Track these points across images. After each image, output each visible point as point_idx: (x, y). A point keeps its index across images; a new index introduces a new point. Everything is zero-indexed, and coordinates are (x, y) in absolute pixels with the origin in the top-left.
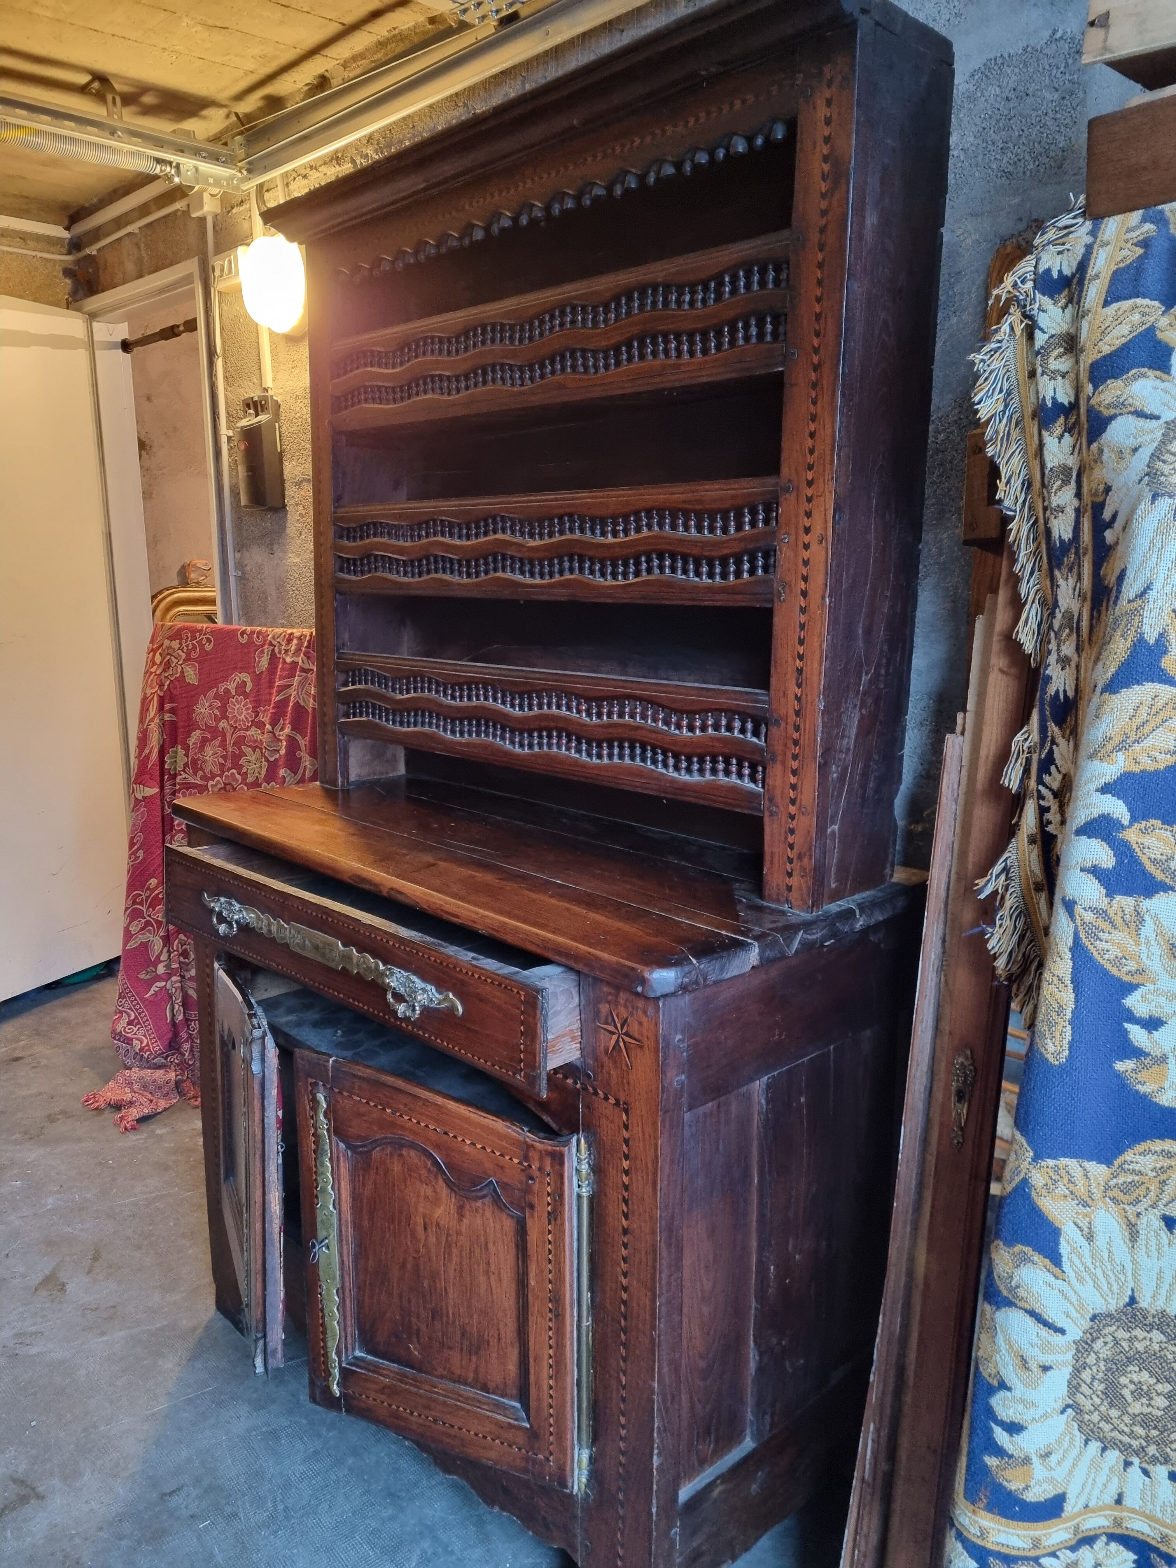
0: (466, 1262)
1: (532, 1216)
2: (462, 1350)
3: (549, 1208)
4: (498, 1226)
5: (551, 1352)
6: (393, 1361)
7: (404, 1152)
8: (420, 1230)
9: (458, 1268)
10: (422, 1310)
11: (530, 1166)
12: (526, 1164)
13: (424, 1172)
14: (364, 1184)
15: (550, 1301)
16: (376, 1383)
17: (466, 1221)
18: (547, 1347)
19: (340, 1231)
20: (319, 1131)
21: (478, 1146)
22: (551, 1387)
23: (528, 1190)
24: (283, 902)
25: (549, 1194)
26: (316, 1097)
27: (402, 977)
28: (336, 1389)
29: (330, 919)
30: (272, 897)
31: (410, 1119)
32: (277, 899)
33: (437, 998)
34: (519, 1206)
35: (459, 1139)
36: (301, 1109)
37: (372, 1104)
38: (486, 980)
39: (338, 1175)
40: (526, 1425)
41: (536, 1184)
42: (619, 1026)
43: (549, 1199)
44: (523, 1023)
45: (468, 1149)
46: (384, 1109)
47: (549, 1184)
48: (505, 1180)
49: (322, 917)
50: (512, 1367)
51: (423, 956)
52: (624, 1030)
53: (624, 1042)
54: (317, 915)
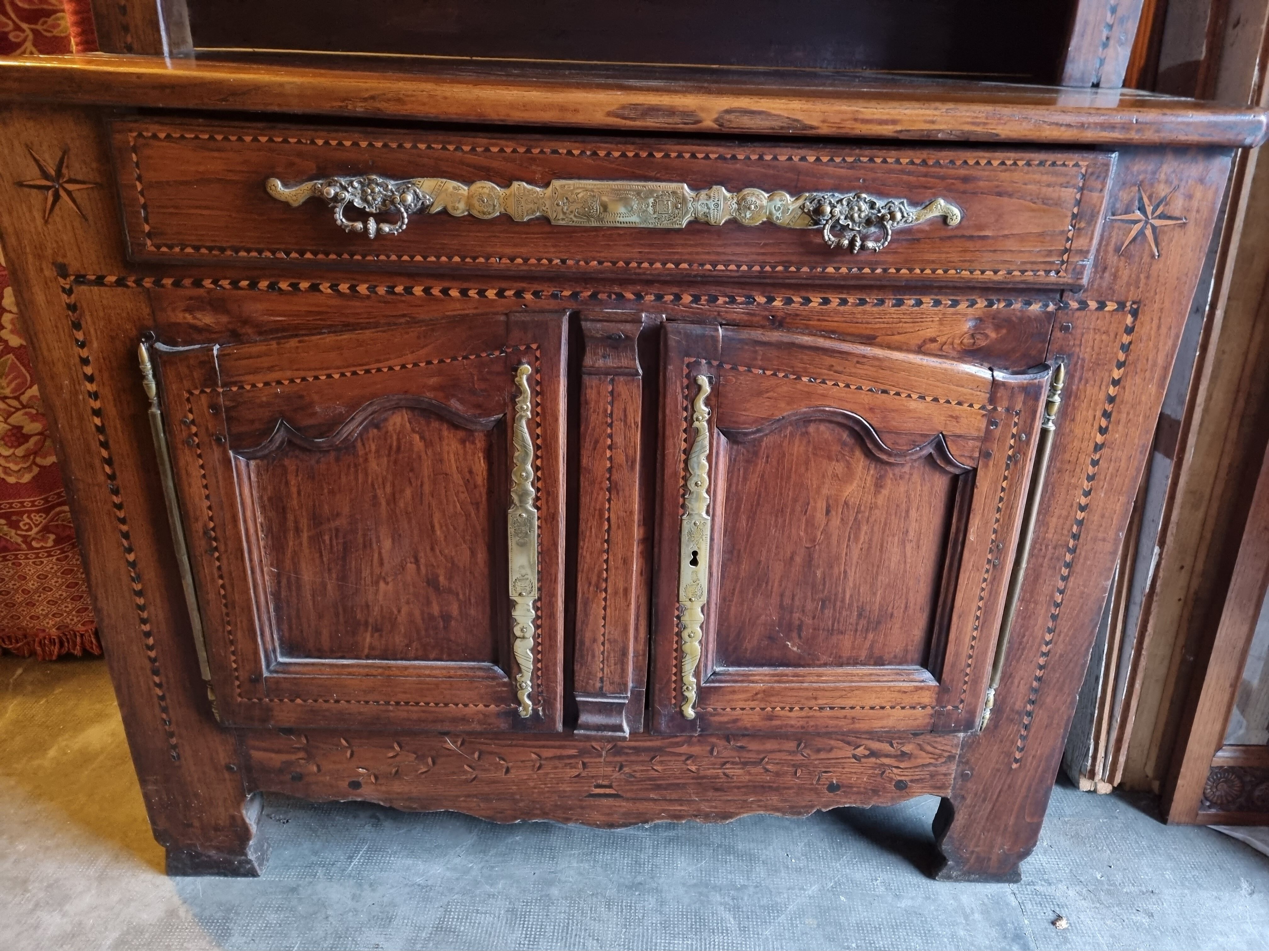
0: (876, 538)
1: (986, 466)
2: (856, 630)
3: (1010, 453)
4: (926, 488)
5: (981, 604)
6: (762, 665)
7: (812, 428)
8: (820, 516)
9: (866, 546)
10: (809, 601)
11: (995, 409)
12: (990, 407)
13: (836, 448)
14: (745, 479)
15: (991, 551)
16: (747, 691)
17: (885, 492)
18: (977, 598)
19: (712, 539)
20: (696, 424)
21: (929, 399)
22: (974, 638)
23: (987, 437)
24: (528, 151)
25: (1013, 436)
26: (695, 380)
27: (841, 201)
28: (690, 712)
29: (659, 155)
30: (495, 149)
31: (836, 385)
32: (509, 150)
33: (912, 212)
34: (971, 457)
35: (903, 395)
36: (668, 400)
37: (781, 375)
38: (1015, 164)
39: (716, 474)
40: (934, 683)
41: (1000, 428)
42: (1149, 210)
43: (1012, 442)
44: (1078, 203)
45: (914, 405)
46: (799, 378)
47: (1016, 424)
48: (958, 432)
49: (637, 155)
50: (918, 632)
51: (885, 161)
52: (1158, 212)
53: (1154, 228)
54: (624, 155)
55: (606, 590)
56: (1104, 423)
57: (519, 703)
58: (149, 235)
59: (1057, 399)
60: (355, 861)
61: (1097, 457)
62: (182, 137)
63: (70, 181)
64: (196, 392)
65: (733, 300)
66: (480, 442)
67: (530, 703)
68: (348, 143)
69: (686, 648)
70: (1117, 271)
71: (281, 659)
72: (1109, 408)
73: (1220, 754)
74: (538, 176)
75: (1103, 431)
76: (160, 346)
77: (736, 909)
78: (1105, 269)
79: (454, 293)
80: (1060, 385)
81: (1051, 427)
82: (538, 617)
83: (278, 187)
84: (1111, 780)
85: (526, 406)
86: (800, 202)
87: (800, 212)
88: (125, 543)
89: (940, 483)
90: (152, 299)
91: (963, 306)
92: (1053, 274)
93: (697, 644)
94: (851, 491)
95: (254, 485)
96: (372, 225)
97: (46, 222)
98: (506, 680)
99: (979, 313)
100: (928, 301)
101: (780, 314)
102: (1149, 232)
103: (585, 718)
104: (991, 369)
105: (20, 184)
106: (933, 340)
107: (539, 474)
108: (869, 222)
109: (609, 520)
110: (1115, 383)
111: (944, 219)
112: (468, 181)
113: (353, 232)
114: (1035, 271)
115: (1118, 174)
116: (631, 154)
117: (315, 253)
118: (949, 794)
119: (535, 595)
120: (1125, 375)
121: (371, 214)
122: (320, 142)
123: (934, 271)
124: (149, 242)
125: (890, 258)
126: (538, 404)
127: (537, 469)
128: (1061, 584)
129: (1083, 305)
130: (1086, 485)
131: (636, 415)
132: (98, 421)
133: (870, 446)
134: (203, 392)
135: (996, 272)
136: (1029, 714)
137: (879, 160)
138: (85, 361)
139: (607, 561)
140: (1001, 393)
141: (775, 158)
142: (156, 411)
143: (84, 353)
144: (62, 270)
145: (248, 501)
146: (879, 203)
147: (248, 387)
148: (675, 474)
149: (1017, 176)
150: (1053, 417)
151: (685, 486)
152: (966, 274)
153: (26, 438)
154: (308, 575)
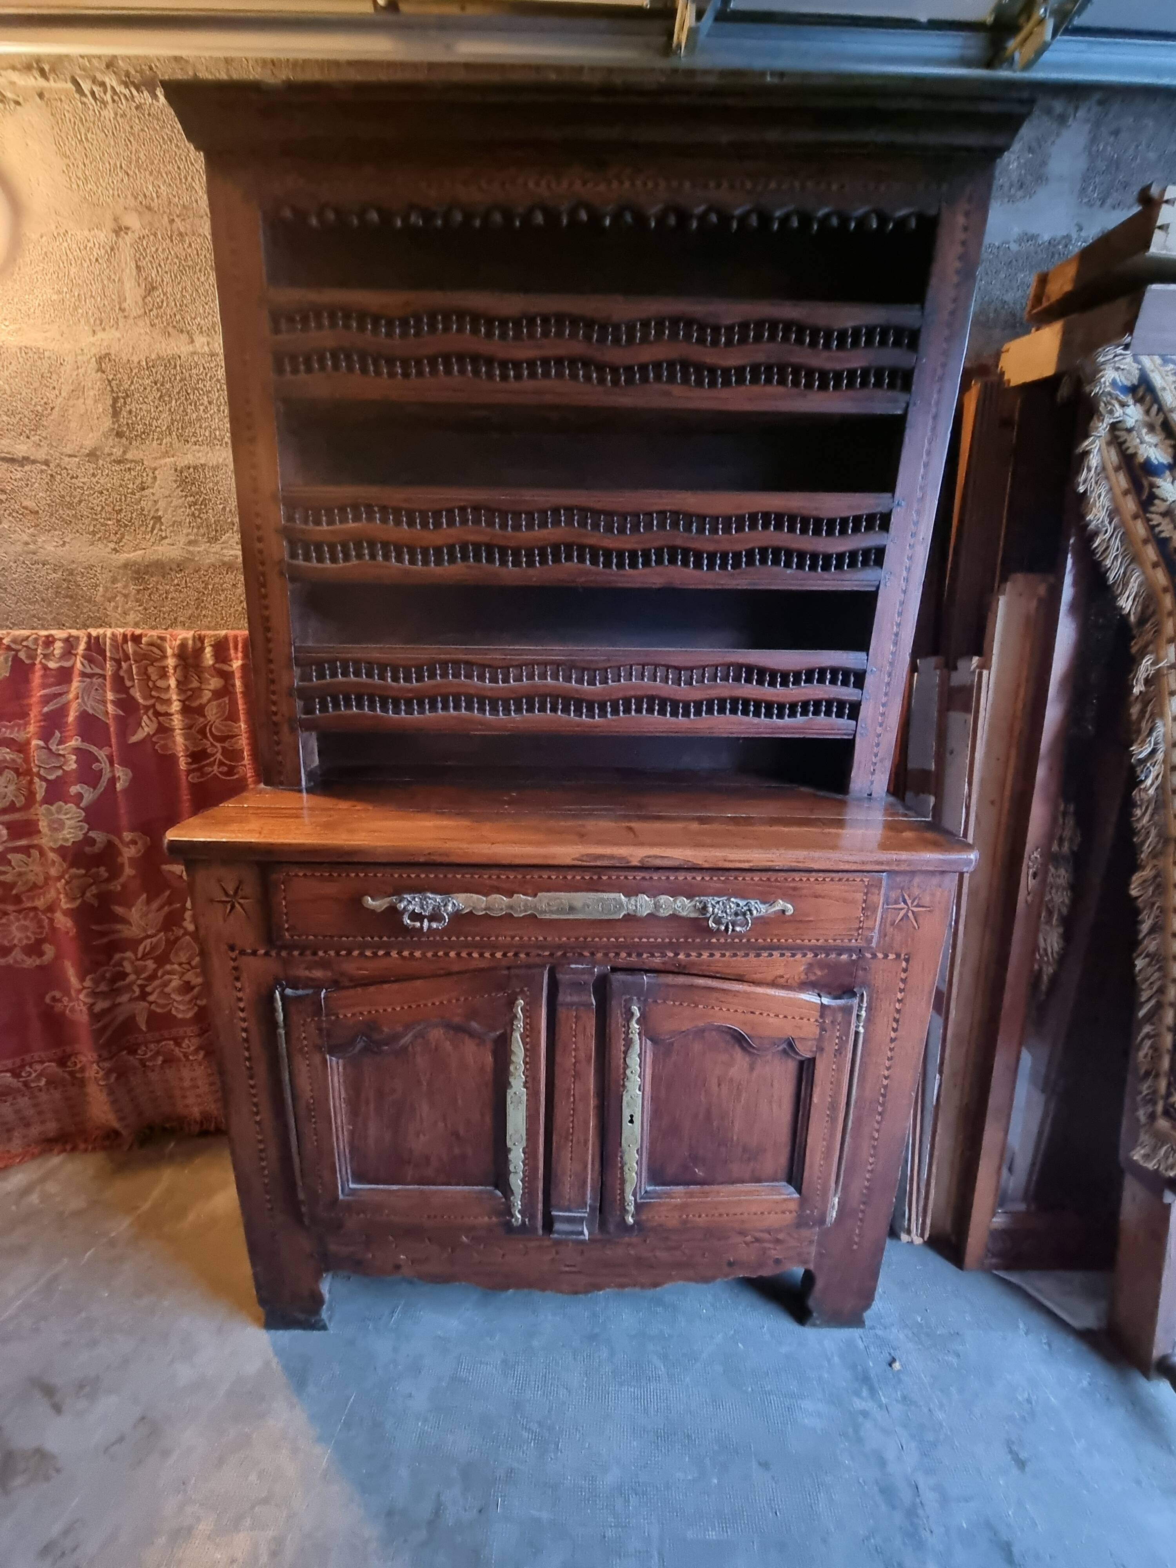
0: (752, 1099)
1: (821, 1056)
2: (742, 1160)
3: (836, 1047)
4: (783, 1069)
5: (824, 1144)
6: (679, 1185)
7: (706, 1035)
9: (746, 1104)
10: (709, 1143)
11: (824, 1021)
12: (821, 1020)
13: (723, 1047)
14: (664, 1067)
16: (670, 1203)
18: (822, 1140)
19: (643, 1105)
20: (631, 1036)
21: (781, 1016)
22: (821, 1166)
23: (821, 1039)
24: (524, 877)
25: (837, 1037)
26: (630, 1009)
27: (718, 902)
28: (630, 1220)
29: (604, 878)
30: (503, 877)
31: (721, 1009)
32: (512, 877)
33: (763, 908)
34: (811, 1051)
35: (765, 1014)
36: (613, 1021)
37: (685, 1004)
38: (824, 880)
39: (645, 1065)
40: (797, 1196)
41: (828, 1033)
42: (909, 902)
43: (837, 1041)
44: (865, 901)
45: (772, 1020)
46: (697, 1006)
47: (838, 1030)
48: (802, 1036)
49: (591, 878)
50: (783, 1159)
51: (744, 879)
52: (915, 904)
53: (913, 912)
54: (583, 878)
55: (572, 1141)
56: (895, 1025)
57: (512, 1216)
58: (287, 930)
59: (863, 1013)
60: (396, 1315)
61: (892, 1046)
62: (313, 875)
63: (242, 898)
64: (309, 1020)
65: (653, 955)
66: (489, 1045)
67: (519, 1216)
68: (413, 876)
69: (627, 1176)
70: (893, 935)
71: (352, 1186)
72: (897, 1016)
73: (994, 1220)
74: (530, 891)
75: (895, 1030)
76: (289, 991)
77: (665, 1358)
78: (885, 936)
79: (475, 955)
80: (865, 1005)
81: (861, 1030)
82: (526, 1159)
83: (369, 902)
84: (922, 1236)
85: (519, 1025)
86: (693, 903)
87: (693, 908)
88: (255, 1109)
89: (791, 1066)
90: (286, 963)
91: (799, 956)
92: (853, 941)
93: (634, 1174)
94: (734, 1072)
95: (341, 1074)
96: (426, 923)
97: (225, 921)
98: (504, 1200)
99: (809, 961)
100: (776, 954)
101: (683, 963)
102: (910, 914)
103: (558, 1226)
104: (820, 996)
105: (212, 901)
106: (782, 977)
107: (528, 1066)
108: (736, 914)
109: (574, 1095)
110: (899, 1001)
111: (783, 911)
112: (486, 895)
113: (414, 927)
114: (842, 940)
115: (887, 884)
116: (587, 878)
117: (389, 937)
118: (811, 1267)
119: (524, 1144)
120: (905, 996)
121: (425, 917)
122: (396, 876)
123: (779, 940)
124: (287, 934)
125: (750, 933)
126: (527, 1024)
127: (525, 1063)
128: (876, 1126)
129: (874, 956)
130: (887, 1063)
131: (592, 1030)
132: (244, 1035)
133: (745, 1045)
134: (313, 1020)
135: (818, 940)
136: (863, 1211)
137: (740, 879)
138: (240, 1000)
139: (573, 1122)
140: (828, 1012)
141: (676, 878)
142: (282, 1031)
143: (240, 995)
144: (232, 948)
145: (336, 1085)
146: (742, 903)
147: (341, 1017)
148: (618, 1066)
149: (825, 886)
150: (862, 1024)
151: (625, 1073)
152: (799, 941)
153: (193, 988)
154: (372, 1130)
